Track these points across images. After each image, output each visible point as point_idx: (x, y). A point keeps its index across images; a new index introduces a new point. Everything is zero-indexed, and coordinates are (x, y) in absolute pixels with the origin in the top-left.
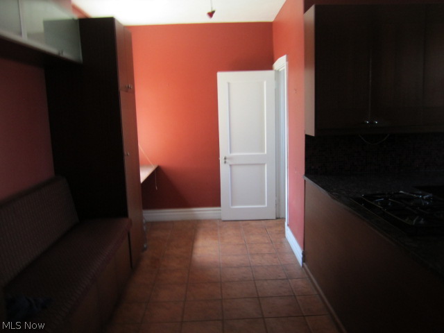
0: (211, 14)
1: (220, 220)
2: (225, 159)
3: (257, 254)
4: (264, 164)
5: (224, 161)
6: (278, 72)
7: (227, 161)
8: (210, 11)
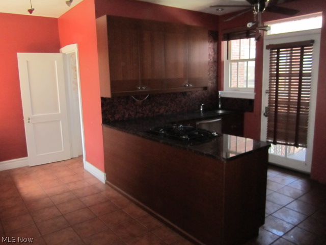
0: (31, 11)
1: (28, 167)
2: (29, 119)
3: (71, 183)
4: (59, 121)
5: (28, 121)
6: (64, 55)
7: (30, 121)
8: (30, 8)
